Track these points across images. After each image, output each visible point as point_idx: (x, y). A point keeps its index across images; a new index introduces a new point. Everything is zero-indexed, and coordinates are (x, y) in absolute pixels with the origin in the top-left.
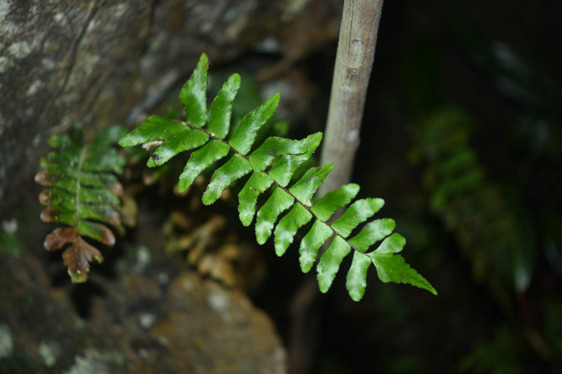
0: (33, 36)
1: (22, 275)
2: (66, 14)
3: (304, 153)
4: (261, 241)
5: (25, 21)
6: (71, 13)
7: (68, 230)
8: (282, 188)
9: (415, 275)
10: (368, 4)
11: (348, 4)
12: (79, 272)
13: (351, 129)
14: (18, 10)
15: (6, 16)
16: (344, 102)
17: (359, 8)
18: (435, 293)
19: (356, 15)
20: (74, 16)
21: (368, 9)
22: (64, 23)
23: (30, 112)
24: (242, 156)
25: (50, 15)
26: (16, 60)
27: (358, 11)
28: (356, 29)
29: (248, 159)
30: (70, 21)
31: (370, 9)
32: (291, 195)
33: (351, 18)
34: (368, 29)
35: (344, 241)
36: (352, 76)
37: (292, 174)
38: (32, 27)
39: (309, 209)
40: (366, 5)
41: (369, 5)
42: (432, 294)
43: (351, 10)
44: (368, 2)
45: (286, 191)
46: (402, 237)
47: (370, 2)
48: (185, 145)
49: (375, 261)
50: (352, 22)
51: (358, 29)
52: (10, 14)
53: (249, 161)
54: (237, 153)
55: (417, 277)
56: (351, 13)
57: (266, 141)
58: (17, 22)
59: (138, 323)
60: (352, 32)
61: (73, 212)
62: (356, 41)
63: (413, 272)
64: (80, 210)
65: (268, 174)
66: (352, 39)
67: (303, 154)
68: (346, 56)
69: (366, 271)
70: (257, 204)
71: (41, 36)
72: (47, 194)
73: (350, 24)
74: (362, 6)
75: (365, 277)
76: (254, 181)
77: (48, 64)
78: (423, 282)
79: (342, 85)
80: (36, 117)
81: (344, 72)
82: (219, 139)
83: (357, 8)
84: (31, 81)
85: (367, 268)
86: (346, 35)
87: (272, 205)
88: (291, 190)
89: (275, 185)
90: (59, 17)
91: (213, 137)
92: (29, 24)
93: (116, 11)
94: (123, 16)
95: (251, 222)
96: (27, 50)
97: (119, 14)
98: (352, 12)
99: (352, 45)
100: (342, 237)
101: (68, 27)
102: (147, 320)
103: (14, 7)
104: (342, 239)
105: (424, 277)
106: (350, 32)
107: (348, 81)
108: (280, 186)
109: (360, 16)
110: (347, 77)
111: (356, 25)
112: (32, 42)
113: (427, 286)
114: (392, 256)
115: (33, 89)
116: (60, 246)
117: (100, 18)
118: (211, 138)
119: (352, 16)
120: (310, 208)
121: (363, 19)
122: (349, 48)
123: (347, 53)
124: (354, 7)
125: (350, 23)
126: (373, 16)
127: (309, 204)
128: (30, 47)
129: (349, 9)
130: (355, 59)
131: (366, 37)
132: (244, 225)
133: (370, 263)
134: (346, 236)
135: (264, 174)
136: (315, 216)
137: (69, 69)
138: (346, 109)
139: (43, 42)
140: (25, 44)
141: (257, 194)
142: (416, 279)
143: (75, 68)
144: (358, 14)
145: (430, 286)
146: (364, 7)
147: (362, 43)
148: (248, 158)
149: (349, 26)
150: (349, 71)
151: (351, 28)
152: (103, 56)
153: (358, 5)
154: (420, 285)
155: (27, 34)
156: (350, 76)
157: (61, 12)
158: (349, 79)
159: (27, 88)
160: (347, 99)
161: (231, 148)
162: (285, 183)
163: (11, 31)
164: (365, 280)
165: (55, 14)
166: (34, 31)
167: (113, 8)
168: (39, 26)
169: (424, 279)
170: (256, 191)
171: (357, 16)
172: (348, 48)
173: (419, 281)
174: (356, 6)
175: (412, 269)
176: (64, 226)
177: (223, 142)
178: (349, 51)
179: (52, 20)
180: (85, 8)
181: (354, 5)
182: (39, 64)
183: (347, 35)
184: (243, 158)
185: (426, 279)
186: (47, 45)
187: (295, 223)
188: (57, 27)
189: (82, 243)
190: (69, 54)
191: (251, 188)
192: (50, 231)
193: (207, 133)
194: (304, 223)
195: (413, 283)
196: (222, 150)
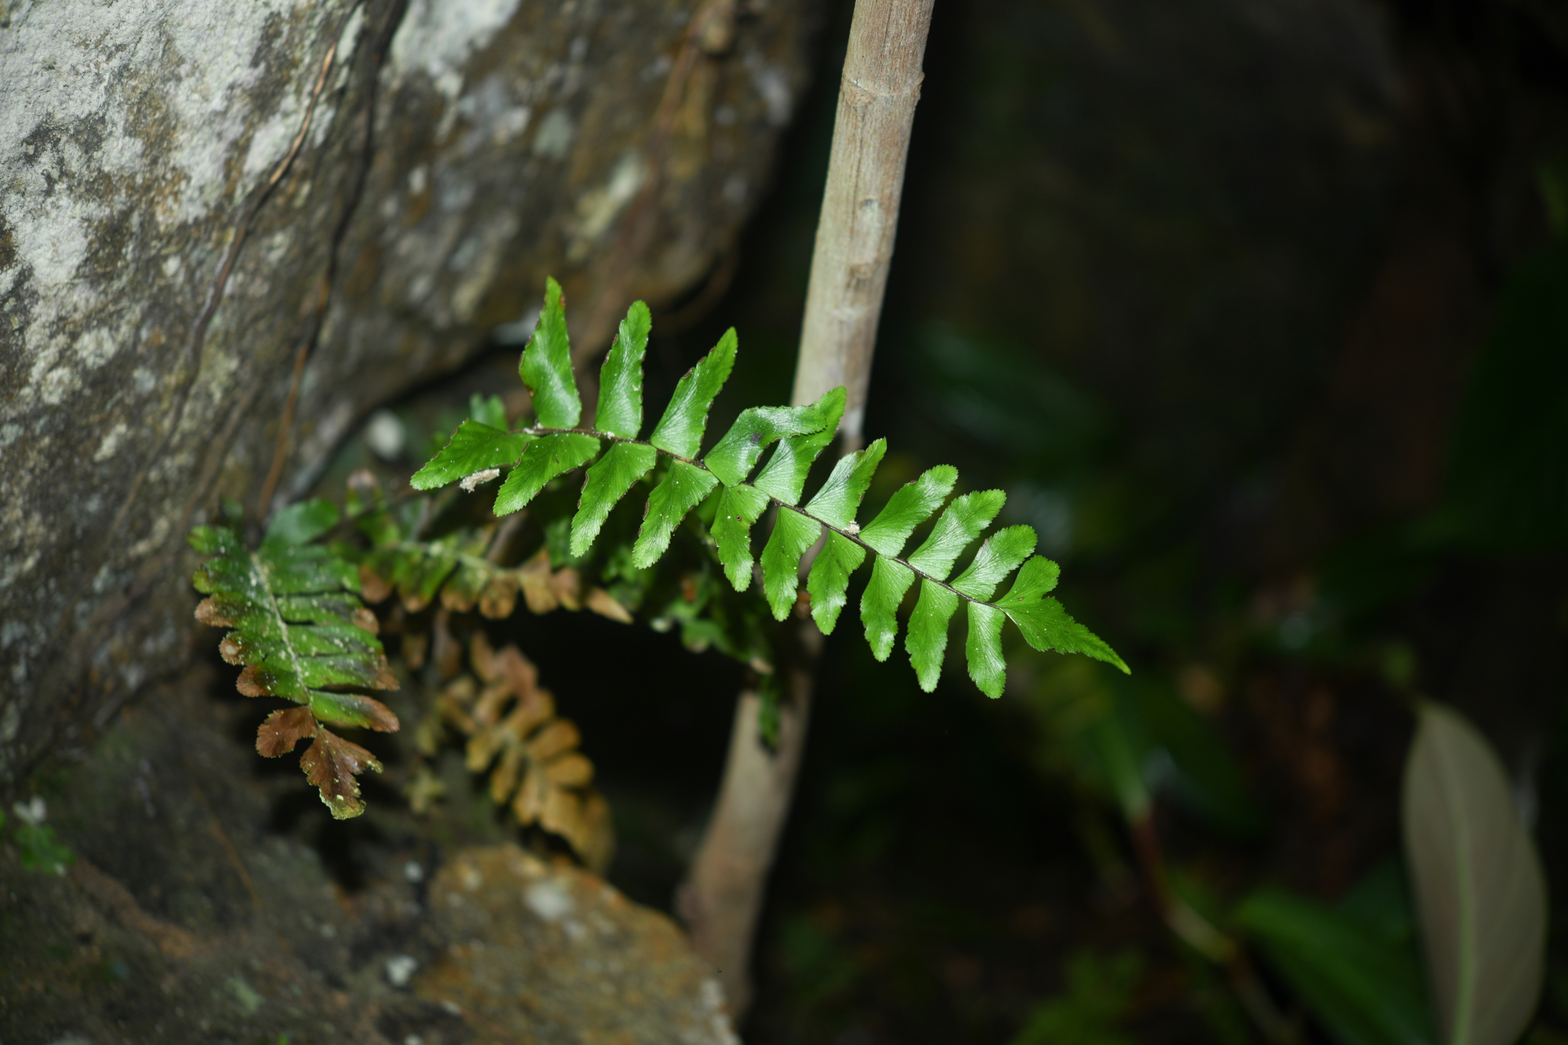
0: (119, 314)
1: (86, 919)
2: (184, 258)
3: (821, 429)
4: (781, 614)
5: (109, 277)
6: (195, 255)
7: (296, 714)
8: (790, 507)
9: (1086, 637)
10: (893, 119)
11: (850, 125)
12: (340, 797)
13: (852, 407)
14: (101, 253)
15: (78, 268)
16: (840, 345)
17: (875, 130)
18: (1126, 670)
19: (869, 146)
20: (200, 263)
21: (893, 130)
22: (181, 279)
23: (93, 505)
24: (690, 463)
25: (157, 261)
26: (85, 373)
27: (874, 137)
28: (868, 177)
29: (705, 465)
30: (191, 273)
31: (896, 130)
32: (813, 518)
33: (858, 155)
34: (892, 173)
35: (941, 588)
36: (859, 281)
37: (805, 477)
38: (121, 293)
39: (855, 538)
40: (891, 121)
41: (895, 121)
42: (1121, 672)
43: (858, 137)
44: (894, 115)
45: (802, 513)
46: (1050, 561)
47: (898, 114)
48: (558, 462)
49: (1010, 614)
50: (860, 162)
51: (872, 175)
52: (86, 261)
53: (707, 469)
54: (677, 458)
55: (1090, 639)
56: (858, 144)
57: (738, 420)
58: (94, 281)
59: (385, 977)
60: (861, 185)
61: (292, 675)
62: (867, 202)
63: (1082, 631)
64: (302, 671)
65: (753, 485)
66: (861, 198)
67: (821, 431)
68: (845, 240)
69: (999, 637)
70: (752, 544)
71: (136, 312)
72: (234, 643)
73: (855, 168)
74: (882, 124)
75: (999, 649)
76: (731, 503)
77: (144, 379)
78: (1102, 649)
79: (837, 307)
80: (107, 515)
81: (840, 277)
82: (627, 441)
83: (871, 131)
84: (106, 425)
85: (999, 631)
86: (844, 193)
87: (781, 541)
88: (809, 508)
89: (773, 505)
90: (172, 266)
91: (612, 438)
92: (117, 285)
93: (271, 249)
94: (282, 260)
95: (749, 582)
96: (110, 349)
97: (275, 256)
98: (861, 141)
99: (859, 213)
100: (935, 581)
101: (187, 288)
102: (400, 969)
103: (96, 246)
104: (935, 584)
105: (1102, 639)
106: (857, 186)
107: (850, 294)
108: (785, 505)
109: (877, 145)
110: (848, 286)
111: (868, 167)
112: (118, 329)
113: (1112, 656)
114: (1039, 600)
115: (108, 446)
116: (290, 747)
117: (242, 268)
118: (607, 444)
119: (861, 147)
120: (857, 535)
121: (884, 153)
122: (853, 222)
123: (847, 234)
124: (864, 131)
125: (856, 164)
126: (900, 144)
127: (854, 528)
128: (114, 339)
129: (854, 135)
130: (864, 244)
131: (887, 191)
132: (736, 589)
133: (1003, 620)
134: (942, 577)
135: (746, 488)
136: (872, 549)
137: (183, 390)
138: (844, 360)
139: (138, 328)
140: (105, 332)
141: (746, 525)
142: (1089, 643)
143: (193, 390)
144: (873, 142)
145: (1116, 656)
146: (885, 126)
147: (881, 205)
148: (703, 463)
149: (854, 173)
150: (853, 271)
151: (858, 176)
152: (244, 356)
153: (873, 124)
154: (1099, 655)
155: (111, 308)
156: (854, 282)
157: (176, 254)
158: (851, 291)
159: (98, 444)
160: (846, 337)
161: (659, 451)
162: (793, 499)
163: (82, 304)
164: (1002, 656)
165: (166, 258)
166: (124, 302)
167: (266, 242)
168: (135, 287)
169: (1102, 643)
170: (741, 520)
171: (871, 148)
172: (850, 221)
173: (1096, 648)
174: (870, 127)
175: (1079, 625)
176: (286, 704)
177: (639, 443)
178: (852, 230)
179: (160, 273)
180: (220, 243)
181: (865, 125)
182: (126, 382)
183: (848, 194)
184: (691, 466)
185: (1107, 643)
186: (144, 334)
187: (840, 566)
188: (167, 289)
189: (329, 739)
190: (185, 353)
191: (729, 517)
192: (262, 718)
193: (594, 435)
194: (855, 567)
195: (1088, 651)
196: (643, 459)
